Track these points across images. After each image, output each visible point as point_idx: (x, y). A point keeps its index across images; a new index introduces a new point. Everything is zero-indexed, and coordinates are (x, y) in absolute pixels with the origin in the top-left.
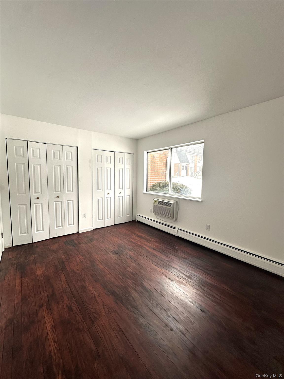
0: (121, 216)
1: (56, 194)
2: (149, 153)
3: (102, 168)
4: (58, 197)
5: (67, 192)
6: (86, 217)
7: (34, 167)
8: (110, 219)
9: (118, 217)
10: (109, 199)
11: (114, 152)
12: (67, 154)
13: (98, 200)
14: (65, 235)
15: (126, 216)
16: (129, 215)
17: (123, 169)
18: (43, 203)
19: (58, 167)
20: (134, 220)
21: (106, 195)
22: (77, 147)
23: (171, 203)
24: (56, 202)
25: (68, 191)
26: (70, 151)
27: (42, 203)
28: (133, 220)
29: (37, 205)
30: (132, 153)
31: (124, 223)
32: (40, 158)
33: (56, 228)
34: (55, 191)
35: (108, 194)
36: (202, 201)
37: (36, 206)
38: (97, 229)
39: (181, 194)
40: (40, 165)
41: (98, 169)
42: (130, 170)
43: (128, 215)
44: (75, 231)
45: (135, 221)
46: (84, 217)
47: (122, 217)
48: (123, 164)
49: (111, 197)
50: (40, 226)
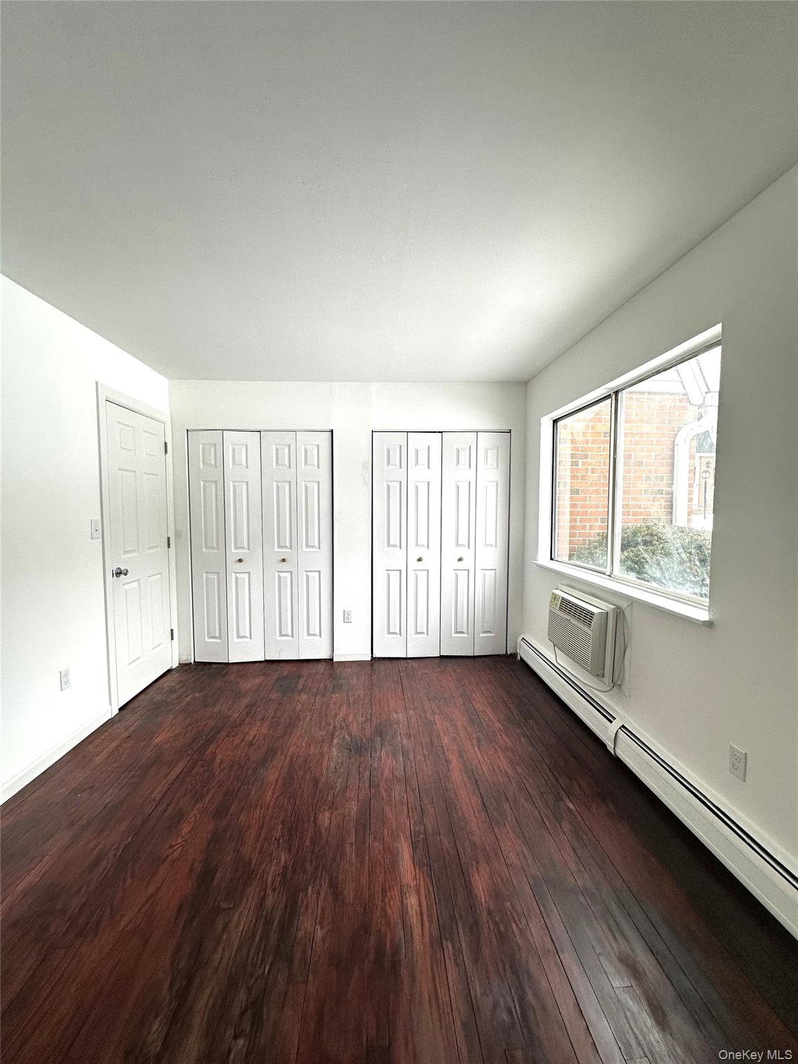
0: (463, 633)
1: (280, 552)
2: (560, 423)
3: (400, 482)
4: (284, 560)
5: (305, 549)
6: (353, 618)
7: (235, 487)
8: (426, 636)
9: (454, 635)
10: (422, 576)
11: (439, 432)
12: (306, 451)
13: (389, 576)
14: (297, 659)
15: (481, 635)
16: (493, 635)
17: (470, 483)
18: (251, 574)
19: (285, 487)
20: (511, 655)
21: (413, 564)
22: (332, 431)
23: (592, 614)
24: (280, 574)
25: (307, 546)
26: (314, 443)
27: (249, 573)
28: (509, 653)
29: (238, 575)
30: (506, 428)
31: (474, 657)
32: (247, 466)
33: (278, 638)
34: (279, 547)
35: (420, 560)
36: (709, 624)
37: (237, 578)
38: (384, 659)
39: (648, 581)
40: (247, 483)
41: (388, 487)
42: (497, 484)
43: (489, 632)
44: (323, 654)
45: (514, 655)
46: (347, 618)
47: (466, 635)
48: (470, 468)
49: (428, 571)
50: (245, 628)
